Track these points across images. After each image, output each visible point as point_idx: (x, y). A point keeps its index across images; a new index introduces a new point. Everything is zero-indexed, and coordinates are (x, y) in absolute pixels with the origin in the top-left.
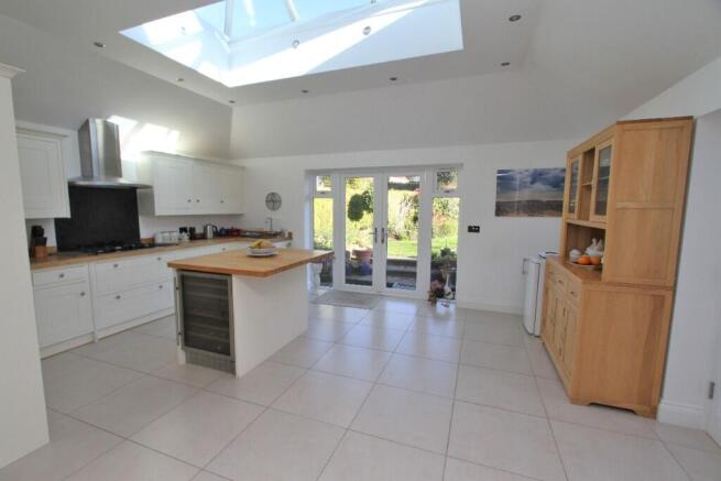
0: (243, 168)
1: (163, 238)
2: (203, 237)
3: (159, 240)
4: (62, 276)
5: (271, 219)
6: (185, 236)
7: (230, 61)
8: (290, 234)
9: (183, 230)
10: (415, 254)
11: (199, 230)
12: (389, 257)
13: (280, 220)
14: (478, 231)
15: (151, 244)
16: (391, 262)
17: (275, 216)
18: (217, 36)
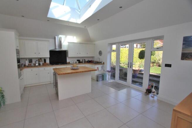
0: (95, 44)
1: (72, 62)
2: (82, 62)
3: (71, 63)
4: (44, 69)
5: (99, 58)
6: (78, 62)
7: (80, 16)
8: (104, 63)
9: (78, 60)
10: (160, 73)
11: (81, 61)
12: (151, 73)
13: (101, 59)
14: (171, 67)
15: (69, 63)
16: (151, 75)
17: (100, 57)
18: (76, 11)
